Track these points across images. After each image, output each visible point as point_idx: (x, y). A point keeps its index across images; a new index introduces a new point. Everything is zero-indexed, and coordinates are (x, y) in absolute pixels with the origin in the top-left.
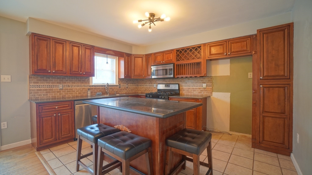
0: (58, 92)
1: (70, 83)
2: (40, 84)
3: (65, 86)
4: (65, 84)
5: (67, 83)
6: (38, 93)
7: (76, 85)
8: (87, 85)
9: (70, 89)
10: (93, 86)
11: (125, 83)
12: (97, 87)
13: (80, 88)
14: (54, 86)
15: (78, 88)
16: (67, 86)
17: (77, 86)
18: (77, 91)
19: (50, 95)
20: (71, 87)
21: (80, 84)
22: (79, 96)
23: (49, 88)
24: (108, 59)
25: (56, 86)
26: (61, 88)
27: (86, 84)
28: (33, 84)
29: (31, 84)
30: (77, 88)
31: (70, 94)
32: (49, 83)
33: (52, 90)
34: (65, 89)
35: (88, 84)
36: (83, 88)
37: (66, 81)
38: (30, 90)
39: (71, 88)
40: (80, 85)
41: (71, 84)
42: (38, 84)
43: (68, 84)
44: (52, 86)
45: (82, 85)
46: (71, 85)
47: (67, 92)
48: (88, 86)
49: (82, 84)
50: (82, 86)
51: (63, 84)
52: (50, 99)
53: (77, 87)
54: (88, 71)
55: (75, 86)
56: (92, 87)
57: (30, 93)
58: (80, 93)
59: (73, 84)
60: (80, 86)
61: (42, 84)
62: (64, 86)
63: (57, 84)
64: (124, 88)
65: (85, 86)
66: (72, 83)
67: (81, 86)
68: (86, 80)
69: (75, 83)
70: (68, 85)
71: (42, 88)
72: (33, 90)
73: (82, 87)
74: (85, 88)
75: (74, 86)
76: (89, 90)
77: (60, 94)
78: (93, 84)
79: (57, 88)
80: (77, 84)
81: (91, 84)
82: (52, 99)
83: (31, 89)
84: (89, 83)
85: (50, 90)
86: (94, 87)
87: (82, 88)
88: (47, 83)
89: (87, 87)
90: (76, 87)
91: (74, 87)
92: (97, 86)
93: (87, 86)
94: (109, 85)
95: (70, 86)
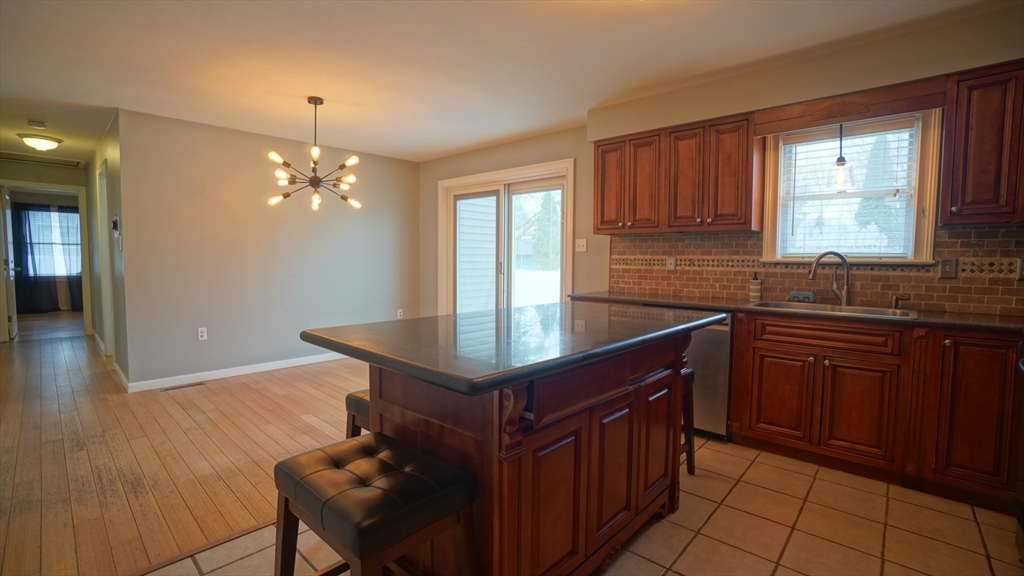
0: (664, 278)
1: (694, 253)
2: (628, 257)
3: (683, 263)
4: (683, 257)
5: (688, 254)
6: (624, 277)
7: (713, 261)
8: (754, 261)
9: (695, 272)
10: (776, 264)
11: (1005, 254)
12: (795, 270)
13: (728, 269)
14: (656, 262)
15: (720, 269)
16: (688, 263)
17: (716, 263)
18: (715, 280)
19: (647, 286)
20: (699, 266)
21: (726, 257)
22: (720, 296)
23: (646, 267)
24: (846, 142)
25: (660, 262)
26: (672, 267)
27: (747, 257)
28: (617, 257)
29: (613, 257)
30: (715, 269)
31: (694, 286)
32: (646, 254)
33: (651, 271)
34: (682, 272)
35: (755, 258)
36: (737, 269)
37: (686, 247)
38: (611, 270)
39: (697, 268)
40: (728, 261)
41: (700, 257)
42: (624, 257)
43: (691, 257)
44: (652, 262)
45: (733, 261)
46: (699, 260)
47: (688, 279)
48: (756, 264)
49: (734, 257)
50: (735, 263)
51: (678, 257)
52: (645, 295)
53: (718, 266)
54: (724, 212)
55: (711, 263)
56: (771, 270)
57: (611, 277)
58: (725, 287)
59: (705, 257)
60: (725, 263)
61: (632, 257)
62: (679, 262)
63: (664, 257)
64: (993, 281)
65: (746, 263)
66: (702, 254)
67: (730, 263)
68: (750, 242)
69: (710, 255)
70: (690, 260)
71: (632, 267)
72: (617, 270)
73: (733, 266)
74: (743, 269)
75: (706, 263)
76: (756, 279)
77: (669, 285)
78: (779, 257)
79: (663, 268)
80: (717, 257)
81: (765, 258)
82: (650, 295)
83: (613, 267)
84: (760, 254)
85: (646, 271)
86: (785, 271)
87: (734, 269)
88: (641, 254)
89: (750, 269)
90: (713, 266)
91: (708, 265)
92: (799, 265)
93: (751, 264)
94: (848, 260)
95: (696, 263)
